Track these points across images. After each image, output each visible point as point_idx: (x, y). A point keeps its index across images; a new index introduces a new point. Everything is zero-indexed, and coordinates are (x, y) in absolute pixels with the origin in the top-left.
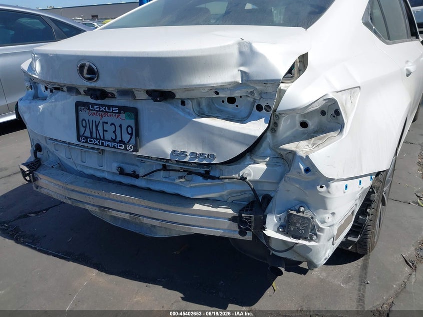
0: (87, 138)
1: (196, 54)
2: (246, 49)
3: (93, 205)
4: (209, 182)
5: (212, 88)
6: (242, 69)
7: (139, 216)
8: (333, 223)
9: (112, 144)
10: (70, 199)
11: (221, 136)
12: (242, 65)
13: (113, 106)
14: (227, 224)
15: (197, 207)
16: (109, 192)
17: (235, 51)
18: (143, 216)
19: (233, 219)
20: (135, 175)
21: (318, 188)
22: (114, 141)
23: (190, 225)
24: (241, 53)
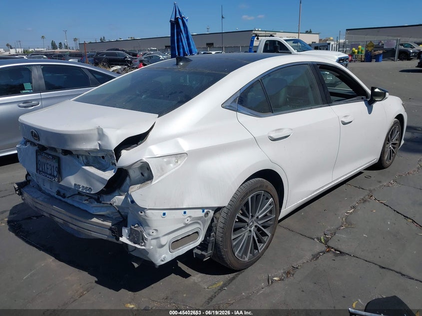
0: (40, 171)
1: (75, 133)
2: (100, 132)
3: (47, 213)
4: (99, 204)
5: (86, 151)
6: (99, 142)
7: (68, 222)
8: (158, 236)
9: (49, 176)
10: (36, 207)
11: (94, 178)
12: (99, 140)
13: (50, 155)
14: (108, 232)
15: (95, 220)
16: (52, 205)
17: (97, 133)
18: (70, 223)
19: (110, 229)
20: (64, 196)
21: (140, 213)
22: (50, 175)
23: (91, 231)
24: (99, 134)
